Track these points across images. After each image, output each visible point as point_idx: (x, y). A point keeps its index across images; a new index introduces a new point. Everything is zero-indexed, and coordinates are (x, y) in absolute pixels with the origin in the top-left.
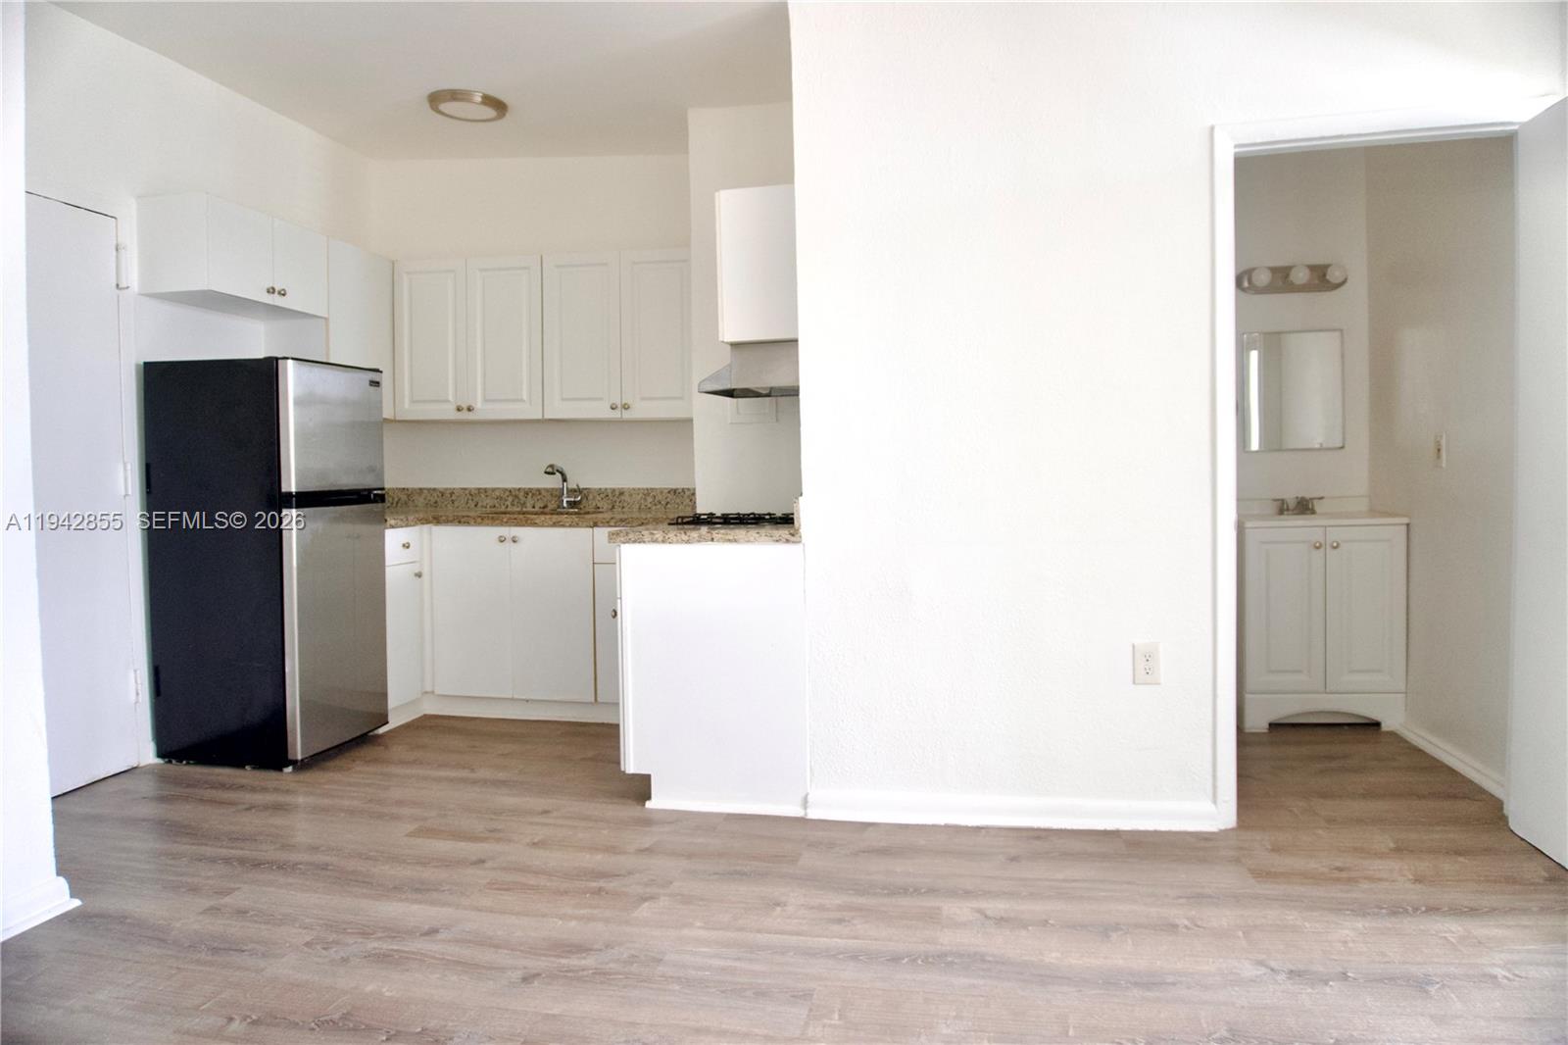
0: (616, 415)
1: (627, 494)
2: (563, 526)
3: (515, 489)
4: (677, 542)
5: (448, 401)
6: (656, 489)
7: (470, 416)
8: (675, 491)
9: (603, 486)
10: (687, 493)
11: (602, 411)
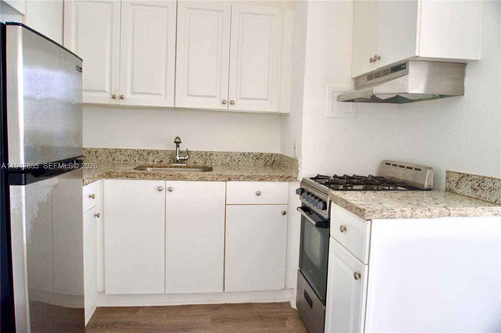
0: (225, 107)
1: (214, 155)
2: (207, 180)
3: (141, 150)
4: (422, 217)
5: (105, 91)
6: (233, 153)
7: (122, 103)
8: (244, 154)
9: (200, 150)
10: (251, 155)
11: (215, 104)
